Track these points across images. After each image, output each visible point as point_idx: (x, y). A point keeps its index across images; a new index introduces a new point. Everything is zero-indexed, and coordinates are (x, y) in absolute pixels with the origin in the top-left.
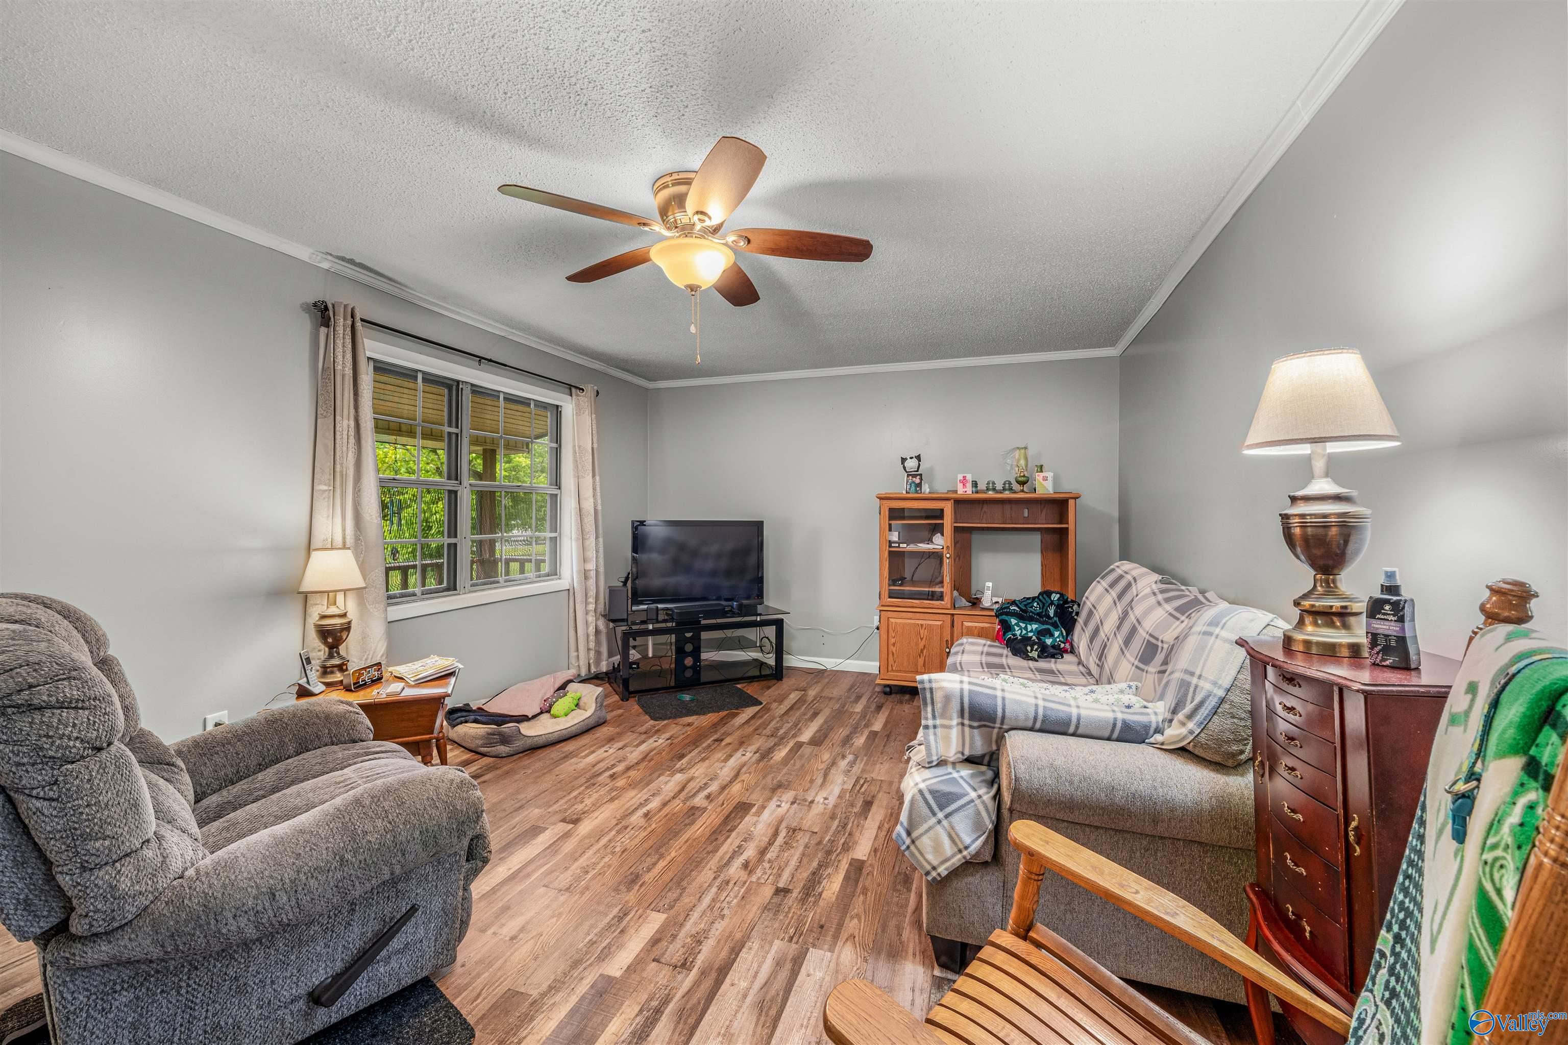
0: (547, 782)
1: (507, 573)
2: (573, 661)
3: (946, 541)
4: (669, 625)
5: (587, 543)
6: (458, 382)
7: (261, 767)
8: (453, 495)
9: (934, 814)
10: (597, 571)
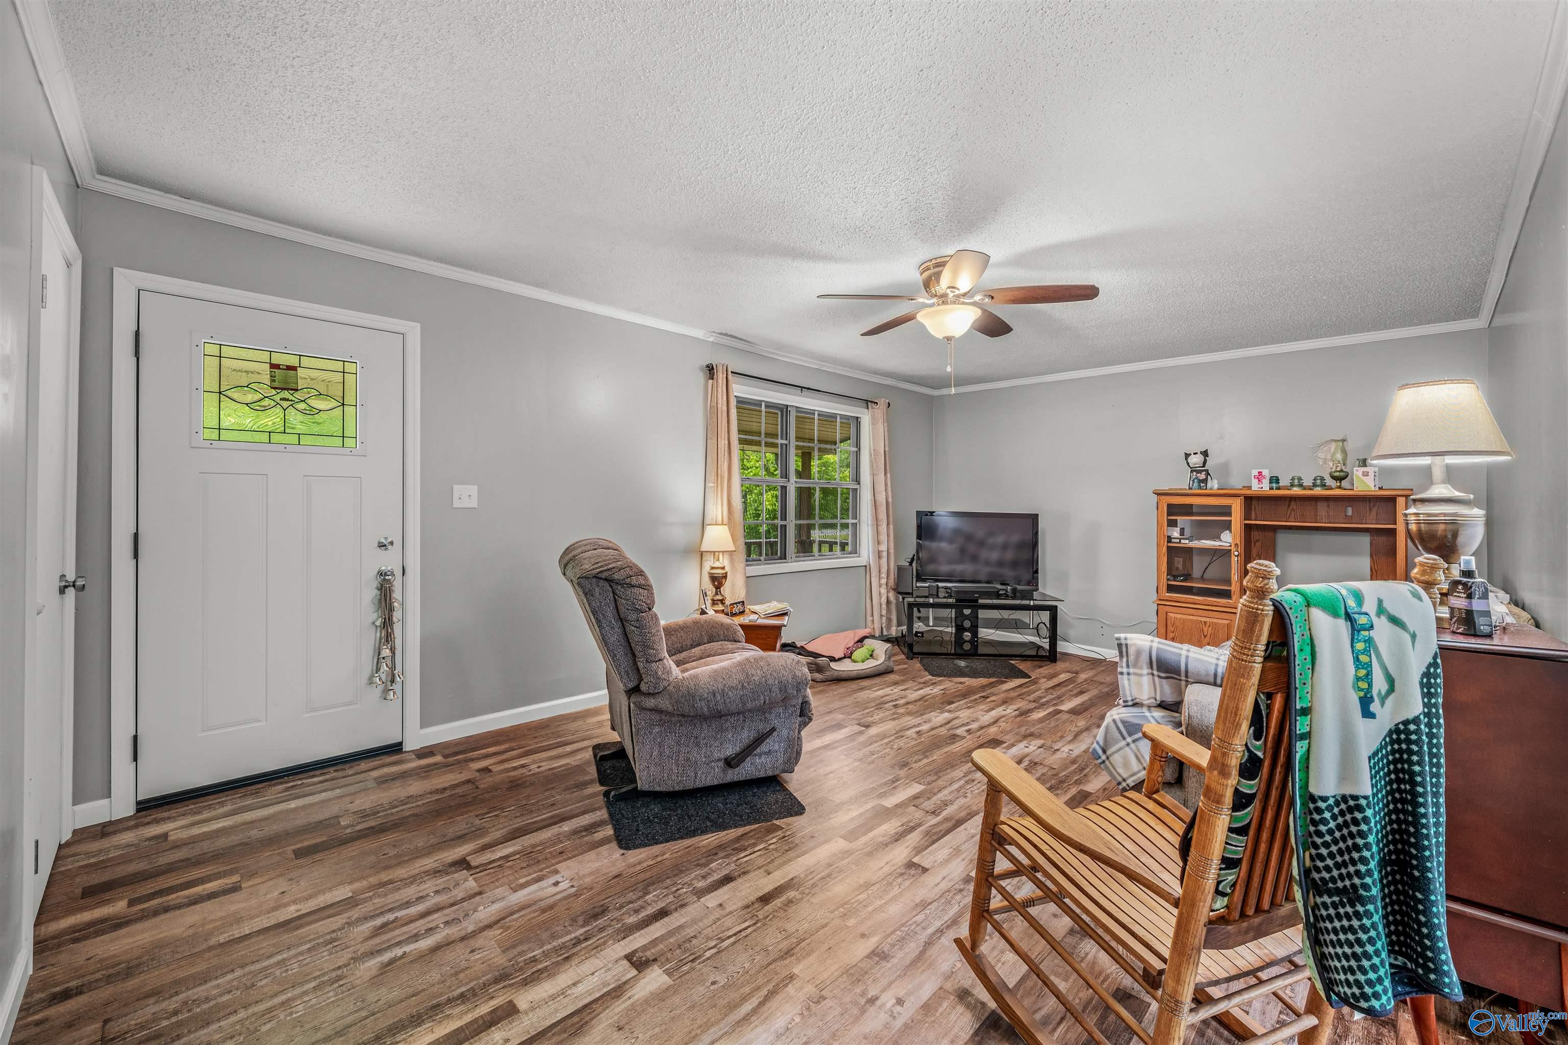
0: (849, 701)
1: (820, 551)
2: (869, 623)
3: (1234, 538)
4: (950, 600)
5: (880, 528)
6: (787, 406)
7: (693, 646)
8: (784, 488)
9: (1124, 738)
10: (888, 552)
